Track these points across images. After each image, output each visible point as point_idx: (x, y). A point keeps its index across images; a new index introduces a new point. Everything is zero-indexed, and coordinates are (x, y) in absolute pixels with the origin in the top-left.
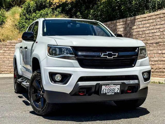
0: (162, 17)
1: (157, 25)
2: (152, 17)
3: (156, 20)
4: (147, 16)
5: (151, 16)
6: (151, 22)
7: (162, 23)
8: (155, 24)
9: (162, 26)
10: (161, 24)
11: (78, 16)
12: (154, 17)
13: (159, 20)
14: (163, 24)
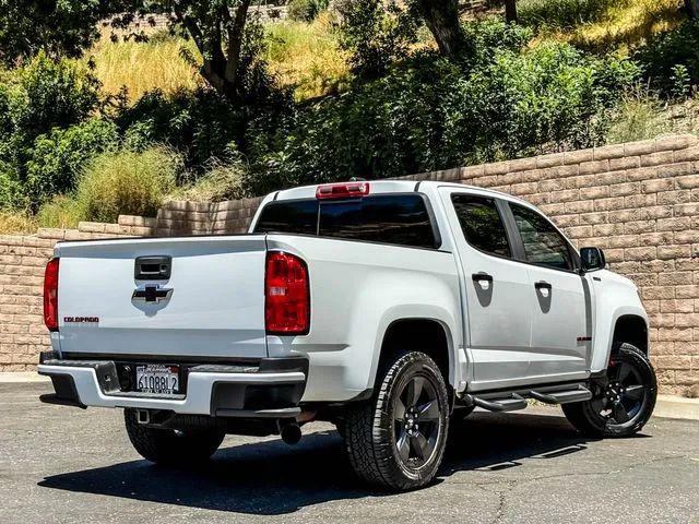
0: (566, 176)
1: (545, 201)
2: (527, 173)
3: (543, 186)
4: (508, 168)
5: (524, 170)
6: (522, 190)
7: (565, 196)
8: (539, 199)
9: (562, 207)
10: (562, 201)
11: (229, 155)
12: (535, 174)
13: (551, 183)
14: (568, 200)
